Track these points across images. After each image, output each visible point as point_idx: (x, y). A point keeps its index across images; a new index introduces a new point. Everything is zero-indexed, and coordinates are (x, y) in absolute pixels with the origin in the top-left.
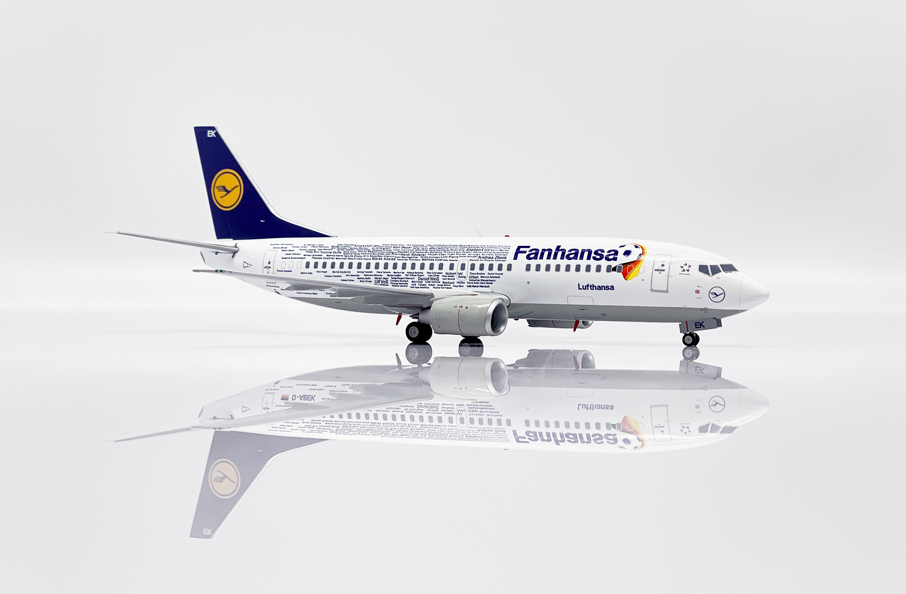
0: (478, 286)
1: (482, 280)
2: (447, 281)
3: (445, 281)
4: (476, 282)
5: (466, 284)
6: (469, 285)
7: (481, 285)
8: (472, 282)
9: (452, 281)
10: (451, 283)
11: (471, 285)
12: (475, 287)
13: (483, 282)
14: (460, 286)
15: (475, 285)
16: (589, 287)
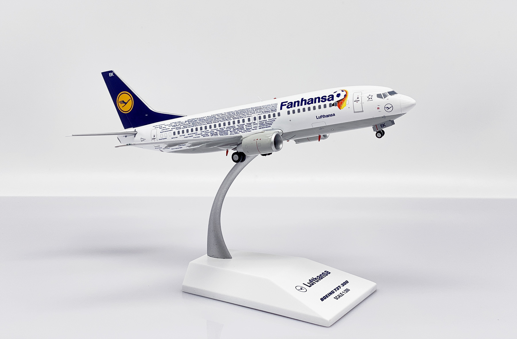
0: (264, 127)
1: (266, 124)
2: (248, 128)
3: (247, 128)
4: (263, 125)
5: (258, 127)
6: (260, 127)
7: (266, 126)
8: (261, 126)
9: (251, 127)
10: (250, 128)
11: (261, 127)
12: (263, 128)
13: (267, 125)
14: (255, 129)
15: (263, 127)
16: (322, 117)
